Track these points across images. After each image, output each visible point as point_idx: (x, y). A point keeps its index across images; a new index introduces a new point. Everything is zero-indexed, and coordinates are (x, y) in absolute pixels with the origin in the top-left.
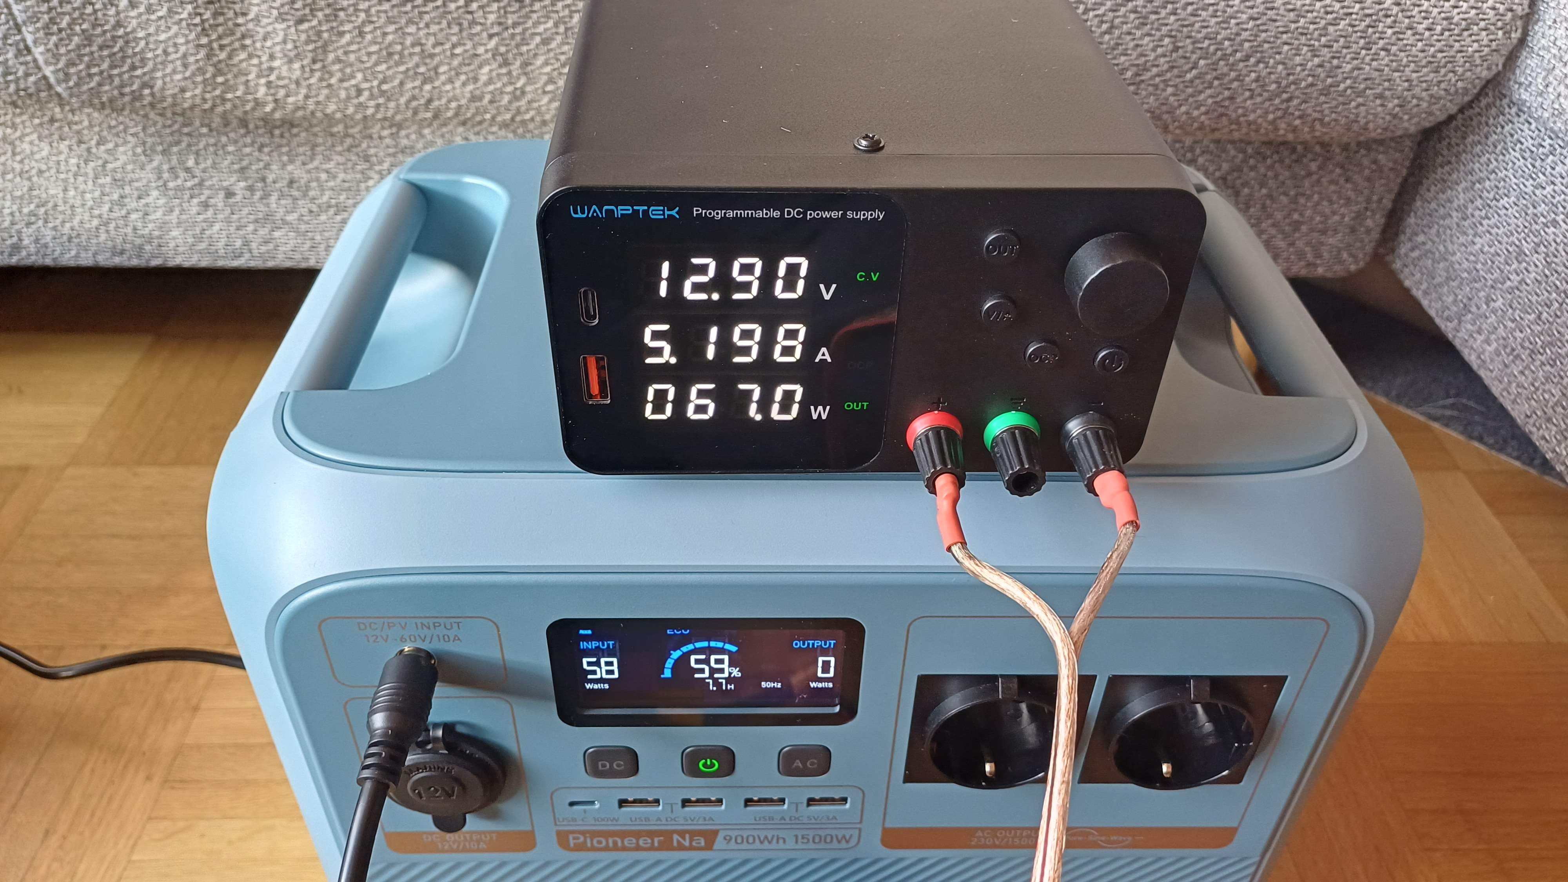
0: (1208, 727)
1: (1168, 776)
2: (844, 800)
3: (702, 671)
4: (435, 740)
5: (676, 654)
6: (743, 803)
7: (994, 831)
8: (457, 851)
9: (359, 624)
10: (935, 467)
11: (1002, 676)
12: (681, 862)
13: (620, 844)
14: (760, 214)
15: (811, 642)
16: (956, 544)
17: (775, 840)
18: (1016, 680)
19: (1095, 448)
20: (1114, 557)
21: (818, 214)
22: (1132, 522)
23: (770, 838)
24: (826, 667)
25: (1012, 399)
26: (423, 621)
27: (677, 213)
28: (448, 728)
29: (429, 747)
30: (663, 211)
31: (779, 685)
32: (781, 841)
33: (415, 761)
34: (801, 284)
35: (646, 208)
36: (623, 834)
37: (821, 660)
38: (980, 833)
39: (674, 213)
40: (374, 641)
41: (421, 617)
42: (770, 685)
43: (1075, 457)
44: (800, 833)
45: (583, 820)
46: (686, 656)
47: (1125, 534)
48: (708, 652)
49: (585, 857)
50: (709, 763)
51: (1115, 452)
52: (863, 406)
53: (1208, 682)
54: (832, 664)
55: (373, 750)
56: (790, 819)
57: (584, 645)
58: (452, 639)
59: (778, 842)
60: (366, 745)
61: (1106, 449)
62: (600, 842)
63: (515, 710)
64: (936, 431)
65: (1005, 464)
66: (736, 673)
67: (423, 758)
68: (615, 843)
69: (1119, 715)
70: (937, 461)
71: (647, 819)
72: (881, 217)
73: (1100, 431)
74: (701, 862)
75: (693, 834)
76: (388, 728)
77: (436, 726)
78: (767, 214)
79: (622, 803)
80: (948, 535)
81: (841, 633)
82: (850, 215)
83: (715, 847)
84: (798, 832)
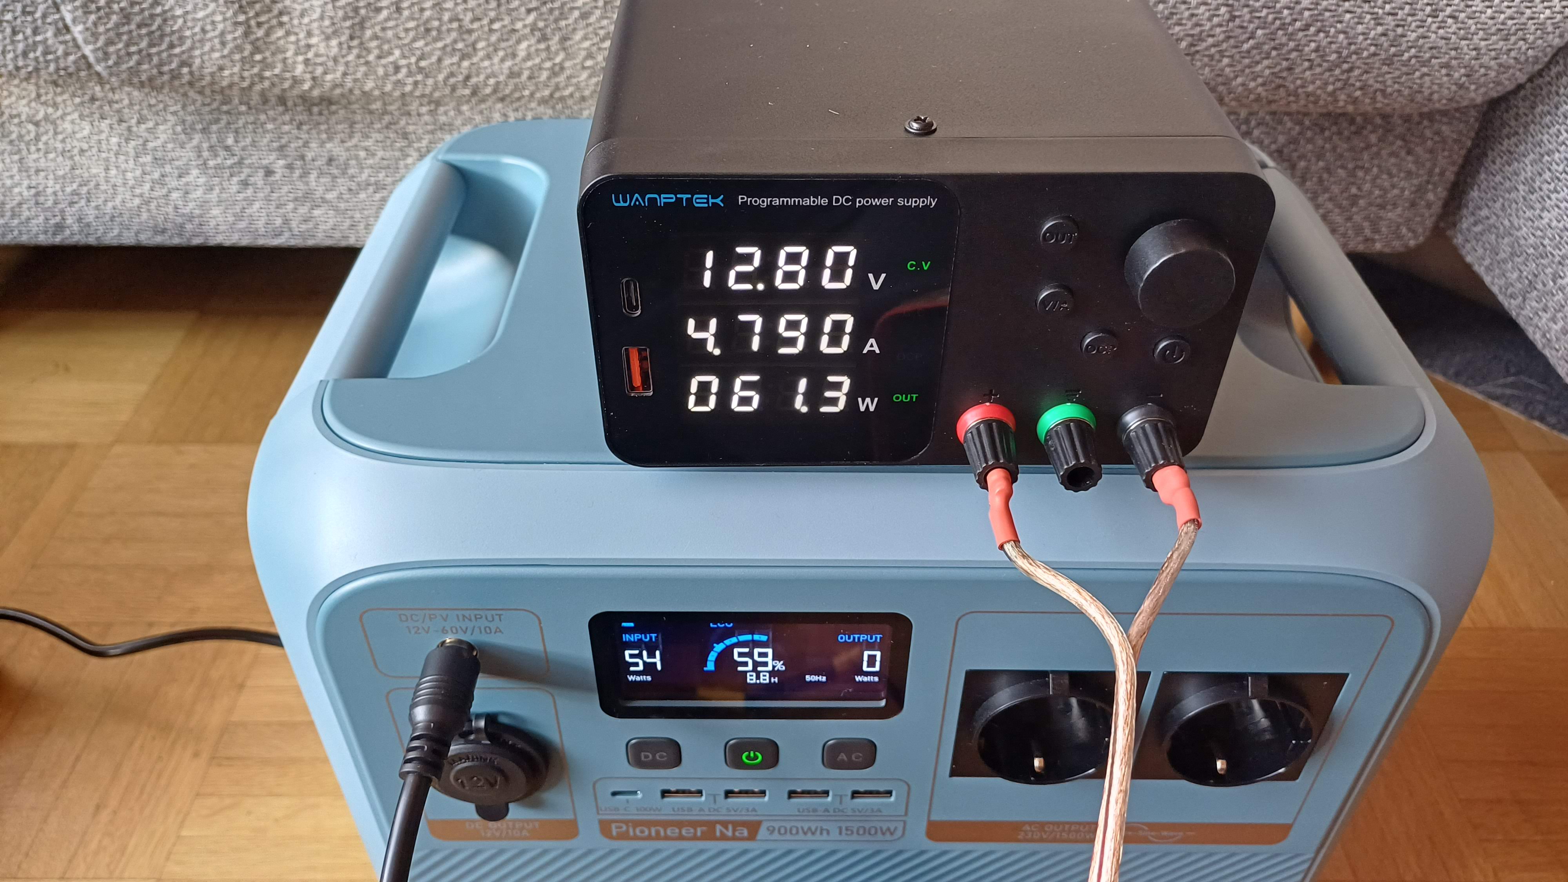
0: (1264, 723)
1: (1222, 772)
2: (889, 793)
3: (745, 664)
4: (478, 730)
5: (719, 648)
6: (786, 796)
7: (1042, 825)
8: (500, 838)
9: (400, 615)
10: (986, 461)
11: (1053, 672)
12: (723, 852)
13: (662, 833)
14: (807, 202)
15: (856, 636)
16: (1008, 542)
17: (818, 832)
18: (1067, 677)
19: (1153, 441)
20: (1175, 556)
21: (867, 202)
22: (1193, 520)
23: (813, 829)
24: (872, 661)
25: (1067, 391)
26: (464, 612)
27: (721, 201)
28: (491, 718)
29: (472, 737)
30: (708, 199)
31: (824, 679)
32: (825, 833)
33: (458, 751)
34: (849, 273)
35: (689, 196)
36: (666, 824)
37: (866, 654)
38: (1027, 828)
39: (718, 201)
40: (416, 633)
41: (462, 609)
42: (814, 678)
43: (1133, 449)
44: (844, 825)
45: (625, 809)
46: (729, 650)
47: (1186, 533)
48: (751, 645)
49: (626, 846)
50: (752, 754)
51: (1175, 446)
52: (912, 398)
53: (1266, 679)
54: (878, 658)
55: (416, 744)
56: (834, 811)
57: (626, 637)
58: (493, 631)
59: (821, 833)
60: (408, 739)
61: (1165, 443)
62: (642, 832)
63: (557, 702)
64: (988, 423)
65: (1059, 459)
66: (780, 666)
67: (465, 749)
68: (658, 832)
69: (1173, 712)
70: (989, 455)
71: (690, 810)
72: (933, 204)
73: (1159, 425)
74: (745, 852)
75: (736, 824)
76: (430, 721)
77: (478, 716)
78: (814, 202)
79: (665, 793)
80: (1000, 533)
81: (887, 628)
82: (901, 202)
83: (759, 837)
84: (842, 824)
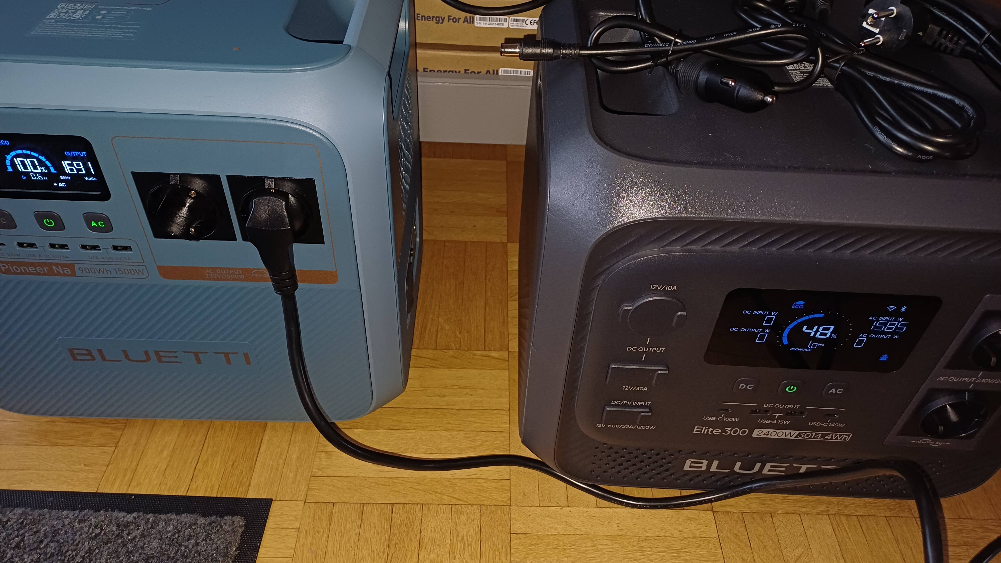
2: (130, 248)
5: (9, 158)
6: (79, 247)
7: (213, 269)
11: (171, 174)
12: (64, 283)
17: (105, 271)
18: (178, 177)
23: (102, 270)
32: (108, 272)
36: (26, 265)
38: (208, 271)
42: (64, 178)
50: (48, 221)
53: (273, 181)
56: (108, 259)
62: (17, 269)
68: (25, 270)
71: (35, 256)
74: (75, 284)
75: (64, 266)
79: (20, 245)
83: (77, 274)
84: (115, 267)
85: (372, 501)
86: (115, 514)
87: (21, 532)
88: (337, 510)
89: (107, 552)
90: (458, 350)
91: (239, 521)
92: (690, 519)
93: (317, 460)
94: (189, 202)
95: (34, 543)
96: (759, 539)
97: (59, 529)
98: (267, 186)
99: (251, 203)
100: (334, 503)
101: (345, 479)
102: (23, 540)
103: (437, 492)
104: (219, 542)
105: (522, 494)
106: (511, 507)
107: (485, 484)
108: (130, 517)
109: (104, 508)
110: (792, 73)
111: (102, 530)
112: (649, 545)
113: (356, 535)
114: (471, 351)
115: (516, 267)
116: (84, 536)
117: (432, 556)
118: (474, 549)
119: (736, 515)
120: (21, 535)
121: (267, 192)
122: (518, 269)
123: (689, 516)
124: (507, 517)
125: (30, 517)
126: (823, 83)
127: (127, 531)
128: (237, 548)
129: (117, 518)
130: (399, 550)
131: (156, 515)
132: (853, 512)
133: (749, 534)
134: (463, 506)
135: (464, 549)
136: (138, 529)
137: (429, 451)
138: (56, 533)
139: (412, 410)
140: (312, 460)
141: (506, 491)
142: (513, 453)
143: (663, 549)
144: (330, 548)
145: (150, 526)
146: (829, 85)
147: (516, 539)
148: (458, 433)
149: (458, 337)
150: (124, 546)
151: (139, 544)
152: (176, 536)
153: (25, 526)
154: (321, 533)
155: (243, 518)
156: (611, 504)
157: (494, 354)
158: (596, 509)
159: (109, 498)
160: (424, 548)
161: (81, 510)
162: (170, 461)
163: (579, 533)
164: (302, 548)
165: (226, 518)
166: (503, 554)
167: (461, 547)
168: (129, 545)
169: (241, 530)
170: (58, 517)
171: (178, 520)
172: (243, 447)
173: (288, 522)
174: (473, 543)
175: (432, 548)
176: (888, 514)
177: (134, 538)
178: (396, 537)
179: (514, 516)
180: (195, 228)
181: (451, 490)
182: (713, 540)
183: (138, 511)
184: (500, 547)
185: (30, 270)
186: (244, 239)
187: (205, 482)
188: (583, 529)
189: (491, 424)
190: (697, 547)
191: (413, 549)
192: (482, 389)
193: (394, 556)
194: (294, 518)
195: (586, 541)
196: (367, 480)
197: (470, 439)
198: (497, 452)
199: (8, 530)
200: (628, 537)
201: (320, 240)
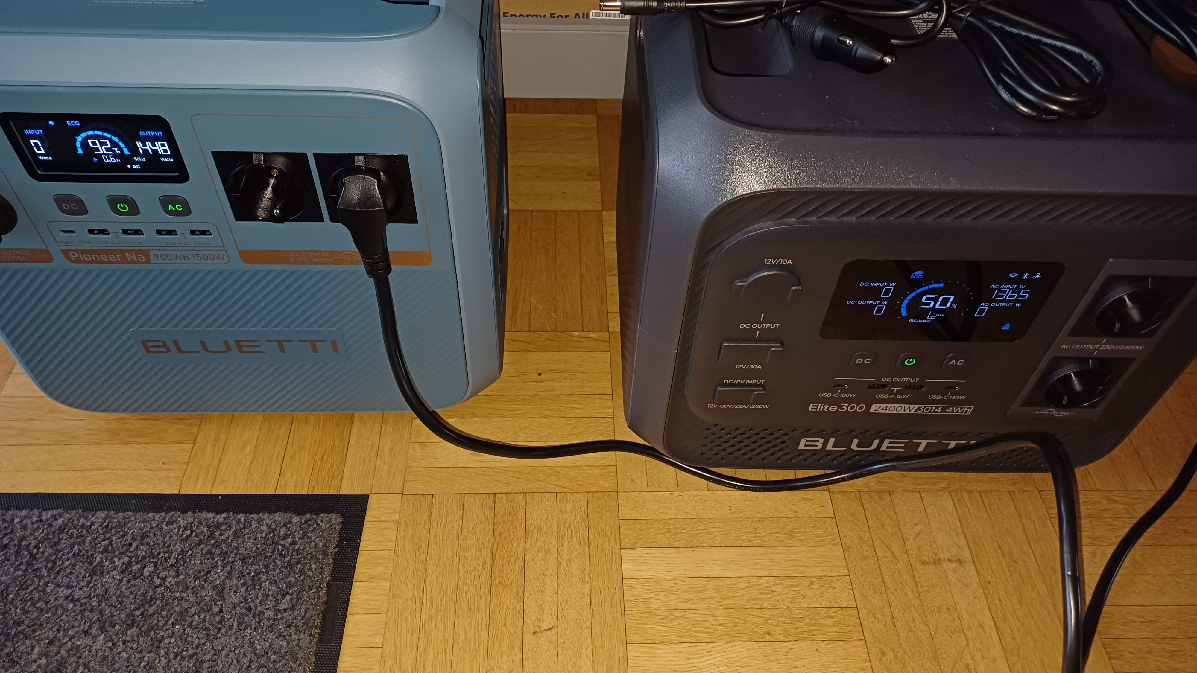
2: (209, 232)
6: (155, 233)
7: (298, 252)
8: (11, 261)
11: (253, 153)
12: (138, 271)
13: (99, 258)
17: (183, 258)
18: (262, 155)
23: (179, 256)
31: (144, 160)
32: (186, 258)
36: (97, 252)
38: (293, 254)
42: (139, 159)
45: (74, 243)
46: (85, 140)
49: (84, 267)
50: (122, 205)
56: (185, 244)
62: (88, 257)
68: (96, 258)
71: (107, 243)
74: (149, 271)
75: (137, 252)
79: (91, 232)
83: (152, 262)
84: (193, 252)
85: (473, 492)
86: (204, 515)
87: (107, 536)
88: (437, 501)
89: (200, 553)
90: (554, 331)
91: (336, 518)
92: (805, 500)
93: (411, 451)
94: (272, 181)
95: (122, 546)
96: (876, 517)
97: (147, 531)
98: (357, 164)
99: (340, 182)
100: (433, 495)
101: (443, 470)
102: (110, 544)
103: (540, 481)
104: (317, 540)
105: (630, 480)
106: (619, 494)
107: (590, 471)
108: (220, 518)
109: (190, 509)
110: (915, 23)
111: (192, 531)
112: (762, 527)
113: (459, 525)
114: (568, 333)
115: (614, 239)
116: (174, 537)
117: (539, 544)
118: (582, 535)
119: (853, 494)
120: (108, 539)
121: (358, 170)
122: (616, 241)
123: (804, 496)
124: (615, 503)
125: (115, 520)
126: (949, 33)
127: (219, 532)
128: (337, 545)
129: (206, 519)
130: (504, 540)
131: (247, 515)
132: (974, 487)
133: (867, 513)
134: (568, 494)
135: (572, 536)
136: (230, 530)
137: (529, 439)
138: (144, 536)
139: (509, 398)
140: (405, 452)
141: (612, 478)
142: (618, 438)
143: (777, 530)
144: (432, 540)
145: (242, 526)
146: (955, 36)
147: (625, 525)
148: (558, 419)
149: (553, 318)
150: (217, 546)
151: (233, 545)
152: (271, 535)
153: (111, 529)
154: (422, 525)
155: (339, 515)
156: (723, 488)
157: (592, 335)
158: (707, 493)
159: (195, 499)
160: (530, 536)
161: (167, 512)
162: (253, 457)
163: (690, 516)
164: (403, 541)
165: (321, 515)
166: (613, 540)
167: (568, 534)
168: (223, 546)
169: (338, 527)
170: (144, 520)
171: (271, 520)
172: (331, 440)
173: (386, 515)
174: (581, 530)
175: (539, 536)
176: (1012, 488)
177: (228, 538)
178: (501, 526)
179: (622, 502)
180: (280, 209)
181: (555, 478)
182: (829, 520)
183: (228, 511)
184: (609, 533)
185: (102, 258)
186: (333, 219)
187: (295, 477)
188: (694, 513)
189: (594, 409)
190: (813, 527)
191: (519, 538)
192: (582, 373)
193: (499, 545)
194: (392, 511)
195: (698, 524)
196: (466, 470)
197: (572, 426)
198: (601, 438)
199: (93, 534)
200: (740, 519)
201: (413, 219)
